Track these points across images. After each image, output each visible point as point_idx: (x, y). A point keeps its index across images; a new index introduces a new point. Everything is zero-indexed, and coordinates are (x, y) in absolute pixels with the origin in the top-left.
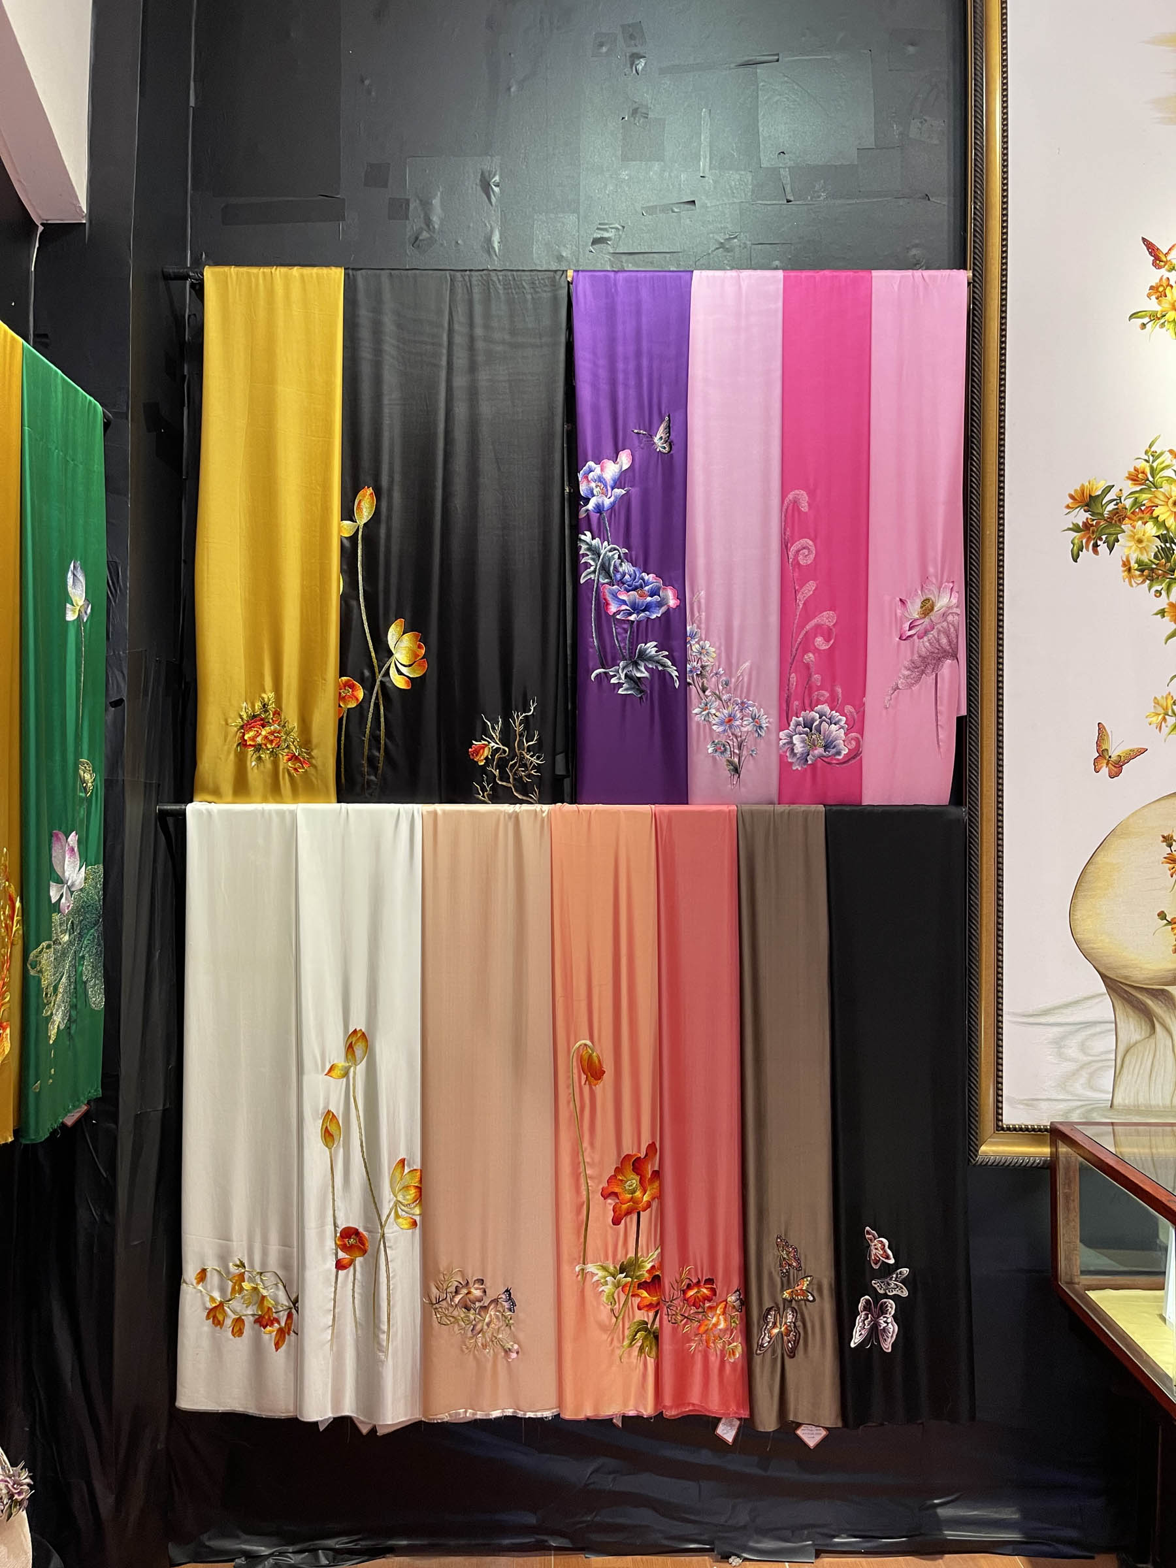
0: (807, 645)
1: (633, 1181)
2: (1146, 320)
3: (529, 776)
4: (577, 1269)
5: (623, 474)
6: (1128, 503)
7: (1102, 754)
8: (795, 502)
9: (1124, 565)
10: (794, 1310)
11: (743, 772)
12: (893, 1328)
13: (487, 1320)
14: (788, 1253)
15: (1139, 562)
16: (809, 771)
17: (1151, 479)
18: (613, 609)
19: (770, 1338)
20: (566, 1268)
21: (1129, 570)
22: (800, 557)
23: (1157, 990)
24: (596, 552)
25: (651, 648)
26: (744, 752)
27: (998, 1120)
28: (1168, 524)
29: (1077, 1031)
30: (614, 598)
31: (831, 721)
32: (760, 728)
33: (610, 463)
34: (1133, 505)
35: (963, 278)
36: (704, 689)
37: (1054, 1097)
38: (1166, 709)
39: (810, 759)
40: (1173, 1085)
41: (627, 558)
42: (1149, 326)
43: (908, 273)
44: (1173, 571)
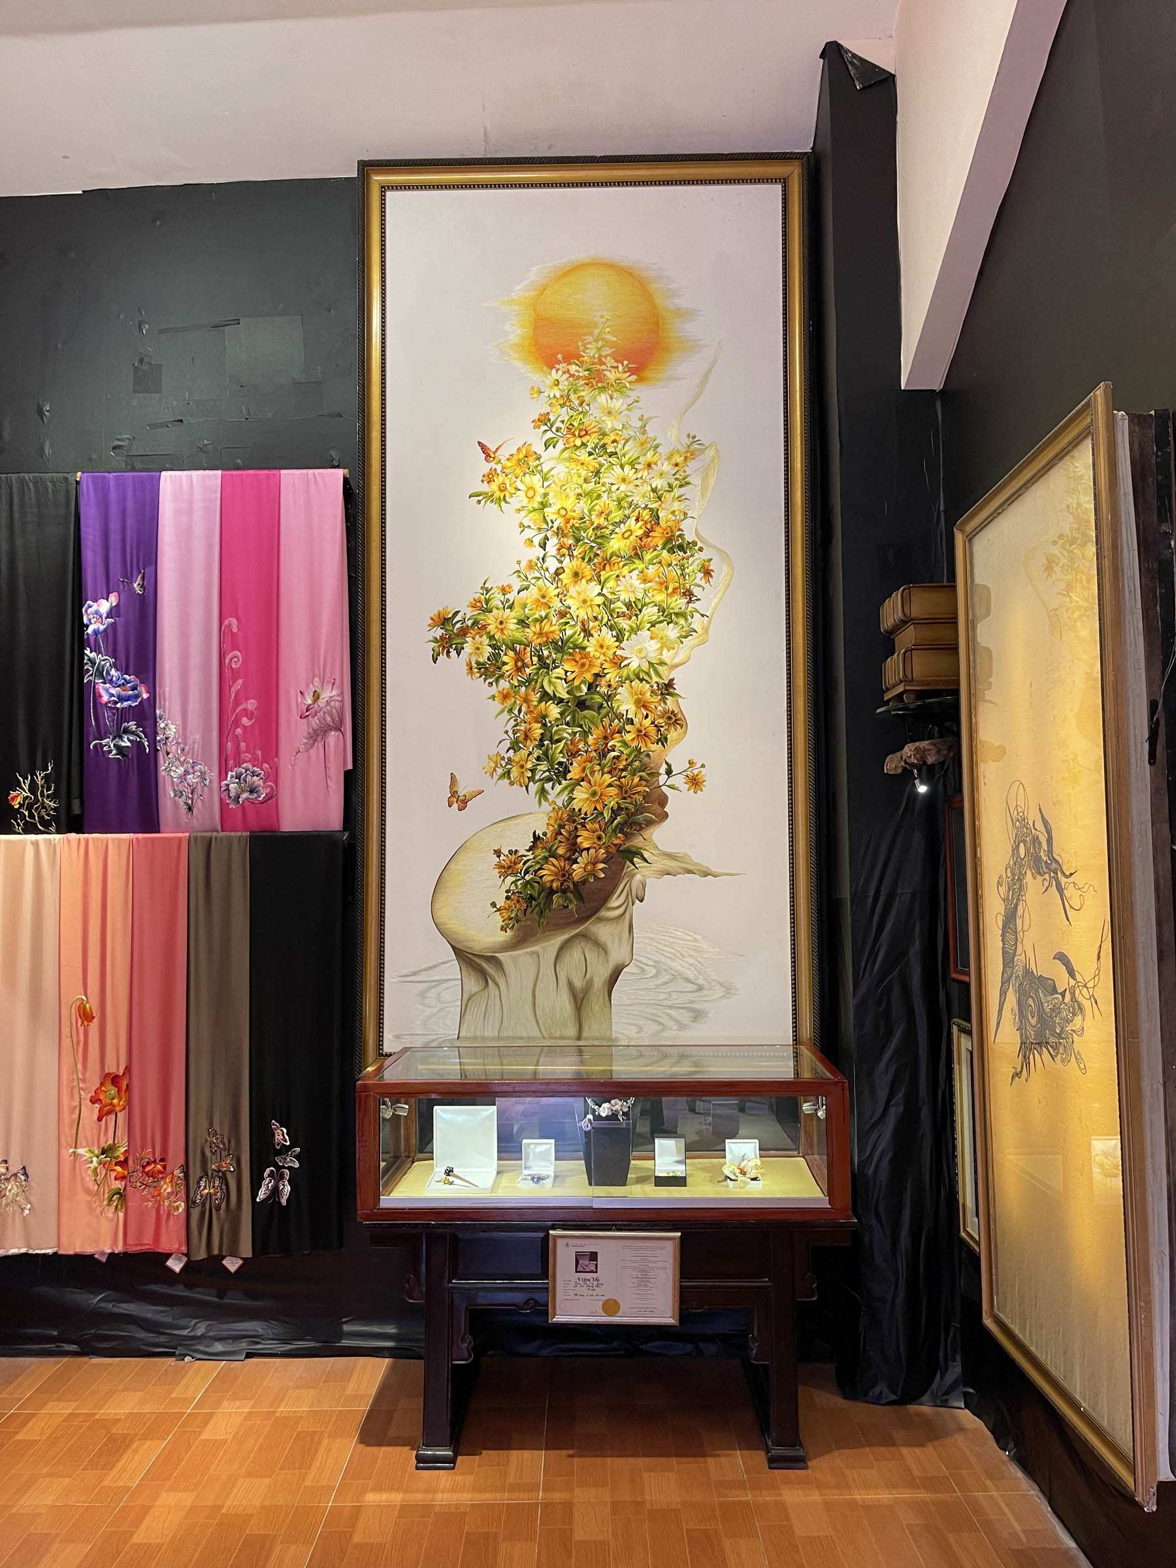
0: (237, 723)
3: (48, 815)
4: (71, 1151)
5: (112, 608)
7: (454, 794)
8: (230, 625)
9: (467, 665)
10: (219, 1177)
11: (195, 810)
12: (288, 1188)
13: (9, 1188)
14: (217, 1139)
16: (240, 810)
18: (105, 698)
19: (201, 1196)
20: (63, 1151)
21: (471, 668)
22: (233, 663)
24: (93, 662)
26: (195, 797)
27: (380, 1049)
28: (496, 637)
29: (436, 986)
30: (106, 693)
31: (253, 774)
32: (205, 779)
33: (103, 602)
34: (473, 624)
35: (340, 473)
36: (168, 754)
37: (420, 1032)
38: (496, 763)
39: (241, 800)
40: (500, 1022)
41: (115, 666)
42: (483, 502)
43: (305, 471)
44: (500, 669)
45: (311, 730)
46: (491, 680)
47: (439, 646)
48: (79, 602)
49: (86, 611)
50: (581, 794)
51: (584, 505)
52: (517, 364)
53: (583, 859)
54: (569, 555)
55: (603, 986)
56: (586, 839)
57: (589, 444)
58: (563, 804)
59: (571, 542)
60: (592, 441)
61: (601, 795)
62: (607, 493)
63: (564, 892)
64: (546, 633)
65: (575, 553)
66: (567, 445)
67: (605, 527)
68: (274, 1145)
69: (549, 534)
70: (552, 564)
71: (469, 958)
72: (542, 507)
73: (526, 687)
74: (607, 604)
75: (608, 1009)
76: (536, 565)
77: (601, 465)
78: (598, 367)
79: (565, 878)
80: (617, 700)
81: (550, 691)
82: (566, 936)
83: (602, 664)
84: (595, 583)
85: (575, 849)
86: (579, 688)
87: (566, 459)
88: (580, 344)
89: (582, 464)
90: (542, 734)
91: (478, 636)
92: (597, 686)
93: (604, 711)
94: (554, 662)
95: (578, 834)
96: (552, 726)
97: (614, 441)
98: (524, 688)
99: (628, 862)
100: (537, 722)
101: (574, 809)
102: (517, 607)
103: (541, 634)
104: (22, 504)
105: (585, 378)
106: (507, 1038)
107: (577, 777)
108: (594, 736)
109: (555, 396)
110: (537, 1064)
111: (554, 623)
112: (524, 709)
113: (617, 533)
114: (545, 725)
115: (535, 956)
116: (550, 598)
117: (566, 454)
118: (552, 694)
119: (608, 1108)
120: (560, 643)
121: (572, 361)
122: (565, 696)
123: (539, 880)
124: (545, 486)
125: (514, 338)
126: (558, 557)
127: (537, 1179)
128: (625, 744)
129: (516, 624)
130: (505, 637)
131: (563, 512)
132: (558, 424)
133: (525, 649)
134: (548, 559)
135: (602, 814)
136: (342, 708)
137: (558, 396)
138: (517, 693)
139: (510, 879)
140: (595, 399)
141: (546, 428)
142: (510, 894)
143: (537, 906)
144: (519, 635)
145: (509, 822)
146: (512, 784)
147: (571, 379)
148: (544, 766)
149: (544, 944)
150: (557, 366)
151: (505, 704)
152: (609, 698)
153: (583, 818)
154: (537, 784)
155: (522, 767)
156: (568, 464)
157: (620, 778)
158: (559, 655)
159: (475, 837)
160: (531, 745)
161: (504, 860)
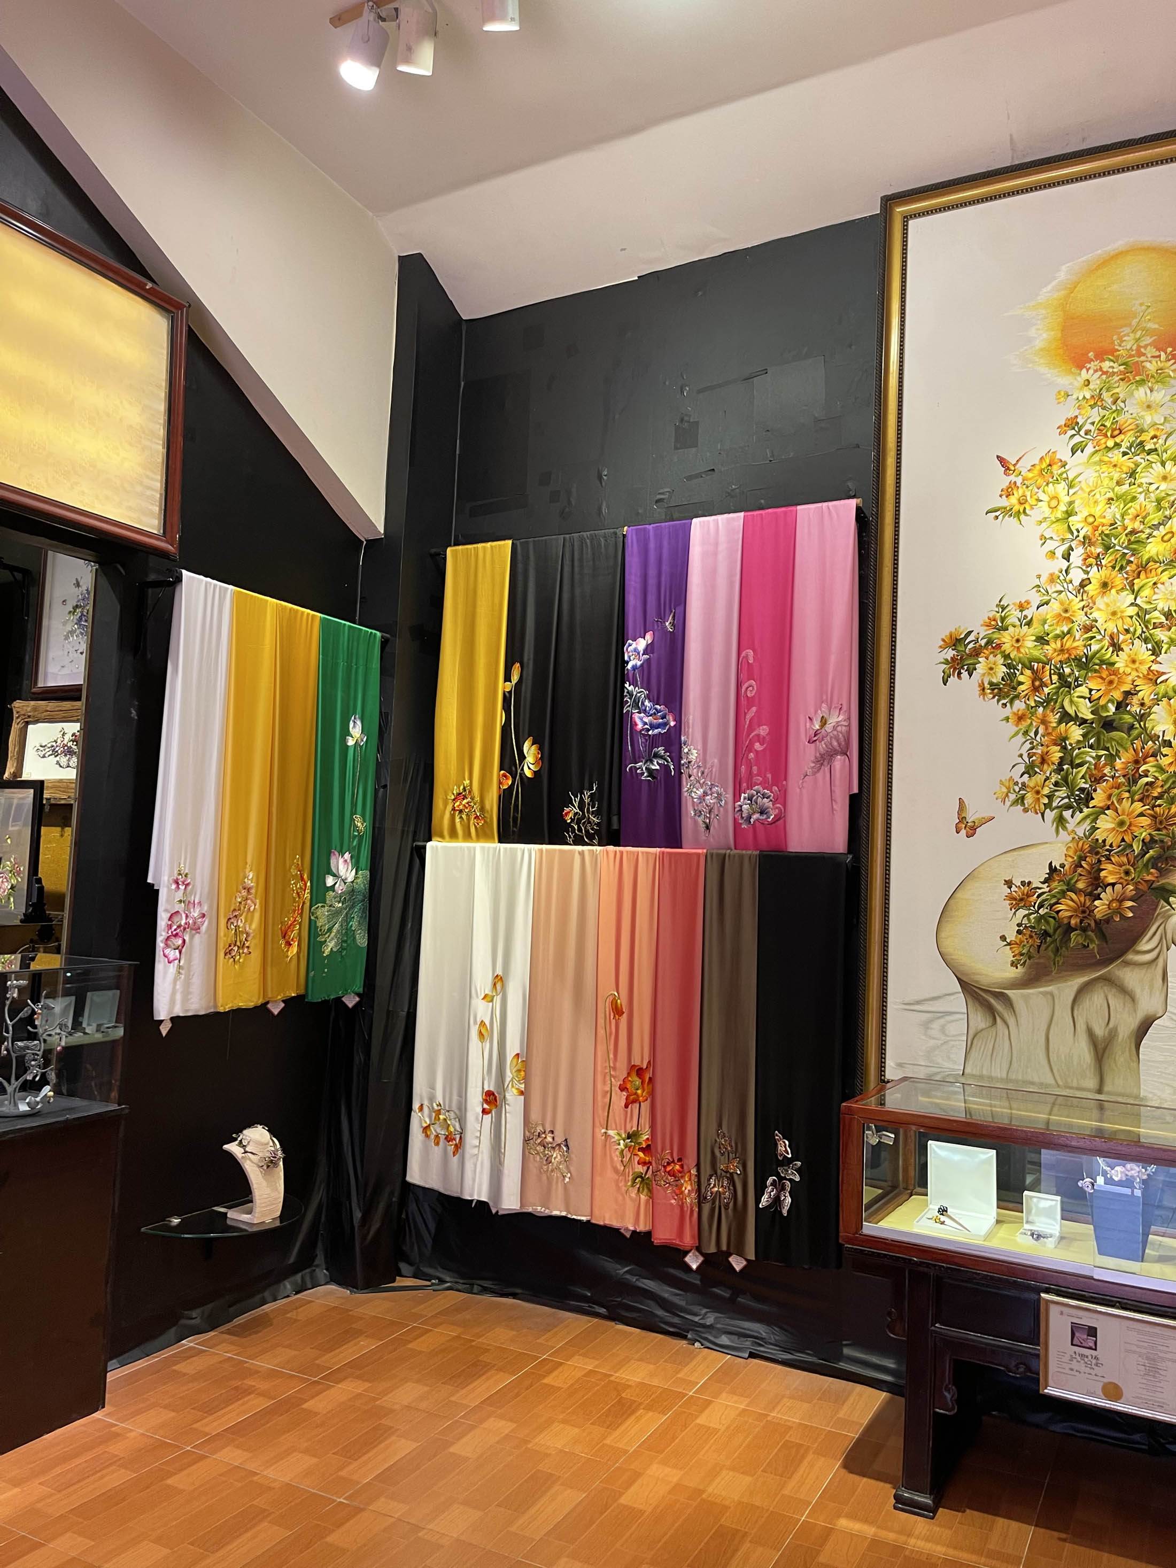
0: (750, 748)
1: (638, 1082)
2: (997, 514)
3: (592, 829)
4: (603, 1131)
5: (647, 646)
6: (983, 642)
7: (962, 819)
8: (747, 657)
9: (980, 686)
10: (727, 1177)
11: (712, 829)
12: (789, 1200)
13: (554, 1156)
14: (725, 1141)
15: (991, 684)
16: (751, 830)
17: (1000, 624)
18: (640, 726)
19: (712, 1193)
20: (597, 1130)
21: (984, 689)
22: (748, 692)
23: (999, 992)
24: (630, 693)
25: (661, 750)
26: (712, 816)
27: (881, 1075)
28: (1012, 656)
29: (939, 1018)
30: (640, 720)
31: (764, 796)
32: (721, 801)
33: (641, 640)
34: (987, 644)
35: (853, 503)
36: (690, 776)
37: (923, 1063)
38: (1009, 788)
39: (752, 820)
40: (1008, 1063)
41: (648, 697)
42: (1000, 517)
43: (819, 505)
44: (1016, 689)
45: (818, 755)
46: (1004, 701)
47: (950, 668)
48: (621, 642)
49: (627, 649)
50: (1106, 823)
51: (1115, 511)
52: (1043, 369)
53: (1107, 895)
54: (1097, 564)
55: (1129, 1037)
56: (1111, 873)
57: (1123, 444)
58: (1084, 834)
59: (1099, 550)
60: (1126, 440)
61: (1130, 825)
62: (1143, 494)
63: (1084, 930)
64: (1068, 650)
65: (1104, 562)
66: (1097, 448)
67: (1142, 532)
68: (776, 1155)
69: (1074, 544)
70: (1077, 576)
71: (976, 993)
72: (1066, 516)
73: (1044, 707)
74: (1142, 615)
75: (1135, 1064)
76: (1059, 577)
77: (1137, 465)
78: (1136, 359)
79: (1084, 915)
80: (1151, 720)
81: (1071, 711)
82: (1085, 979)
83: (1134, 681)
84: (1127, 592)
85: (1097, 884)
86: (1105, 708)
87: (1095, 463)
88: (1115, 337)
89: (1115, 466)
90: (1060, 758)
91: (991, 656)
92: (1127, 705)
93: (1135, 733)
94: (1076, 680)
95: (1102, 867)
96: (1073, 749)
97: (1154, 437)
98: (1041, 709)
99: (1162, 902)
100: (1055, 744)
101: (1097, 840)
102: (1035, 624)
103: (1062, 651)
104: (581, 560)
105: (1121, 373)
106: (1017, 1081)
107: (1101, 805)
108: (1123, 760)
109: (1084, 398)
110: (1050, 1114)
111: (1077, 638)
112: (1041, 730)
113: (1154, 537)
114: (1065, 748)
115: (1049, 996)
116: (1074, 612)
117: (1096, 458)
118: (1073, 714)
119: (1122, 1172)
120: (1084, 660)
121: (1105, 357)
122: (1090, 716)
123: (1055, 915)
124: (1070, 494)
125: (1039, 344)
126: (1084, 568)
127: (1037, 1236)
128: (1161, 769)
129: (1035, 641)
130: (1021, 655)
131: (1091, 520)
132: (1088, 426)
133: (1043, 668)
134: (1071, 571)
135: (1131, 846)
136: (849, 732)
137: (1088, 396)
138: (1033, 714)
139: (1022, 912)
140: (1131, 394)
141: (1073, 432)
142: (1021, 928)
143: (1052, 943)
144: (1037, 653)
145: (1022, 852)
146: (1026, 810)
147: (1104, 377)
148: (1063, 792)
149: (1059, 985)
150: (1088, 365)
151: (1020, 727)
152: (1142, 717)
153: (1107, 850)
154: (1056, 811)
155: (1038, 792)
156: (1098, 468)
157: (1154, 806)
158: (1083, 672)
159: (982, 867)
160: (1048, 769)
161: (1015, 892)
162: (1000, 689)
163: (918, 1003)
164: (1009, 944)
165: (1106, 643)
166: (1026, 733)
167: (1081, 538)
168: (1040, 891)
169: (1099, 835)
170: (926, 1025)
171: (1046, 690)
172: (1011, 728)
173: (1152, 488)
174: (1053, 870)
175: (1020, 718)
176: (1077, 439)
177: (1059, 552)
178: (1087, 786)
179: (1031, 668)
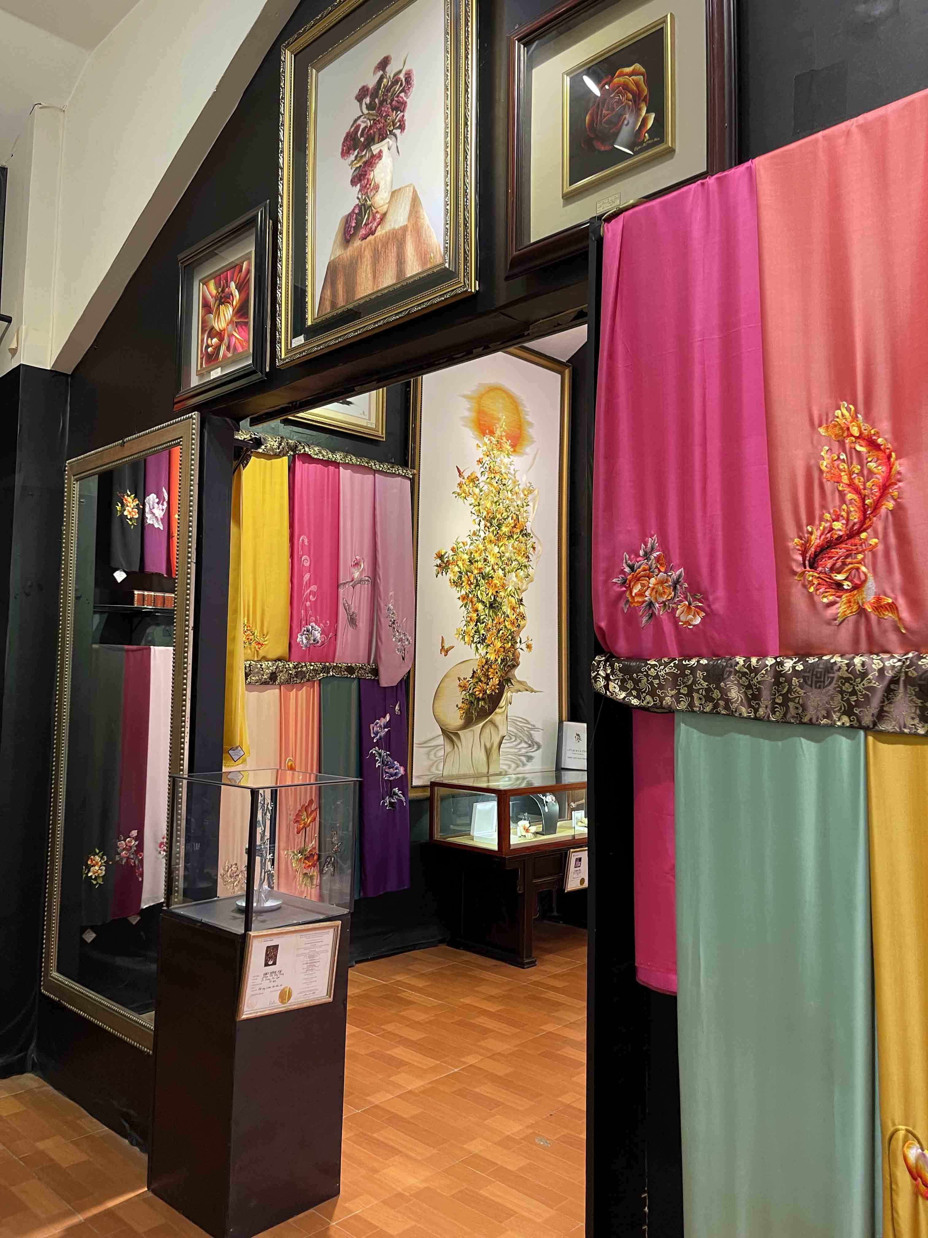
1: (304, 815)
2: (456, 495)
6: (451, 559)
7: (443, 647)
9: (449, 580)
15: (454, 580)
17: (457, 551)
20: (281, 852)
21: (451, 582)
23: (456, 732)
27: (411, 784)
28: (461, 567)
29: (433, 749)
37: (427, 774)
38: (459, 632)
40: (459, 763)
42: (457, 497)
44: (462, 584)
46: (458, 589)
47: (439, 569)
50: (490, 650)
52: (471, 431)
53: (491, 683)
54: (488, 531)
55: (497, 746)
56: (492, 673)
57: (496, 477)
58: (484, 655)
59: (489, 524)
61: (497, 652)
62: (502, 503)
63: (483, 700)
64: (479, 569)
65: (490, 530)
66: (489, 476)
67: (501, 520)
69: (481, 519)
70: (482, 534)
71: (447, 734)
72: (479, 505)
73: (471, 594)
74: (501, 557)
75: (498, 757)
76: (477, 533)
78: (501, 440)
79: (484, 693)
80: (504, 605)
81: (480, 597)
82: (484, 723)
83: (499, 587)
84: (497, 546)
85: (487, 678)
86: (490, 597)
87: (488, 483)
88: (494, 427)
89: (494, 487)
90: (477, 619)
91: (454, 566)
92: (497, 597)
93: (499, 610)
94: (482, 583)
95: (489, 670)
96: (480, 615)
97: (505, 478)
99: (506, 685)
100: (475, 612)
101: (488, 658)
102: (469, 553)
103: (477, 568)
105: (496, 444)
106: (461, 775)
107: (489, 642)
108: (495, 622)
111: (482, 564)
112: (470, 605)
113: (505, 524)
114: (478, 615)
115: (472, 732)
116: (481, 551)
117: (488, 481)
118: (481, 599)
120: (484, 574)
121: (491, 434)
122: (486, 601)
123: (474, 693)
124: (480, 495)
125: (470, 416)
126: (484, 531)
128: (506, 627)
130: (464, 568)
131: (486, 509)
132: (486, 465)
133: (471, 575)
134: (481, 531)
135: (498, 661)
137: (486, 451)
138: (468, 597)
139: (464, 693)
141: (481, 465)
142: (463, 700)
143: (473, 707)
144: (469, 568)
145: (464, 664)
146: (465, 643)
147: (491, 443)
148: (477, 635)
149: (476, 726)
150: (486, 436)
151: (464, 602)
152: (501, 604)
153: (491, 663)
154: (475, 644)
155: (469, 635)
156: (489, 486)
157: (504, 644)
158: (484, 580)
159: (450, 671)
160: (472, 624)
161: (461, 683)
162: (457, 583)
163: (425, 743)
164: (459, 708)
165: (491, 568)
166: (465, 607)
167: (483, 517)
168: (470, 682)
169: (488, 656)
170: (428, 754)
171: (473, 586)
172: (460, 603)
173: (504, 501)
174: (474, 672)
175: (464, 599)
176: (482, 470)
177: (477, 521)
178: (484, 633)
179: (467, 575)
